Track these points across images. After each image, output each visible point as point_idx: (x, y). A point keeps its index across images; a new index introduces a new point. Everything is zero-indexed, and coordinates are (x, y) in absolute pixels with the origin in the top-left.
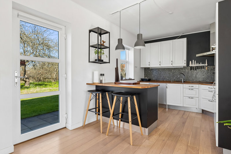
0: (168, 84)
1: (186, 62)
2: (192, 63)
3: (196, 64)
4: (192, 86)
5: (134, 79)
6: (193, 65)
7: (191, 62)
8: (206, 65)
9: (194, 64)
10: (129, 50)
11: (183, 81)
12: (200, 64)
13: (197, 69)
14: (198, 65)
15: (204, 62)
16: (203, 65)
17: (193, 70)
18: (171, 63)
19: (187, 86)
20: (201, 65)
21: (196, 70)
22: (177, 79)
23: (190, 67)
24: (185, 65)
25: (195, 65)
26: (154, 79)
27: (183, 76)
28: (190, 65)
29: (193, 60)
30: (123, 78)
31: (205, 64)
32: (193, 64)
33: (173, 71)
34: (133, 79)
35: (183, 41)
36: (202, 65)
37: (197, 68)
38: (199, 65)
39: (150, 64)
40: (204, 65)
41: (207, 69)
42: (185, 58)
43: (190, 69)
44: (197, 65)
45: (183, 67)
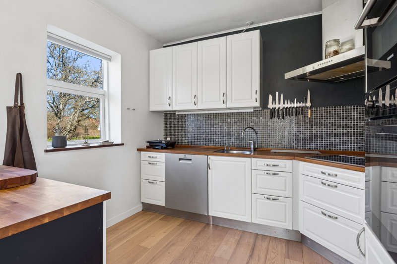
0: (212, 157)
1: (258, 96)
2: (274, 99)
3: (284, 103)
4: (274, 166)
5: (122, 144)
6: (277, 106)
7: (271, 97)
8: (309, 104)
9: (279, 103)
10: (110, 60)
11: (252, 146)
12: (294, 103)
13: (286, 115)
14: (289, 105)
15: (302, 99)
16: (302, 105)
17: (276, 118)
18: (222, 98)
19: (261, 163)
20: (296, 105)
21: (283, 117)
22: (238, 142)
23: (269, 111)
24: (258, 104)
25: (282, 106)
26: (186, 141)
27: (254, 134)
28: (270, 106)
29: (277, 93)
30: (68, 142)
31: (306, 102)
32: (277, 103)
33: (229, 121)
34: (120, 142)
35: (251, 39)
36: (299, 105)
37: (287, 112)
38: (292, 105)
39: (172, 101)
40: (304, 105)
41: (311, 115)
42: (256, 85)
43: (269, 115)
44: (286, 106)
45: (252, 110)
